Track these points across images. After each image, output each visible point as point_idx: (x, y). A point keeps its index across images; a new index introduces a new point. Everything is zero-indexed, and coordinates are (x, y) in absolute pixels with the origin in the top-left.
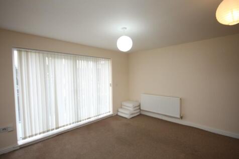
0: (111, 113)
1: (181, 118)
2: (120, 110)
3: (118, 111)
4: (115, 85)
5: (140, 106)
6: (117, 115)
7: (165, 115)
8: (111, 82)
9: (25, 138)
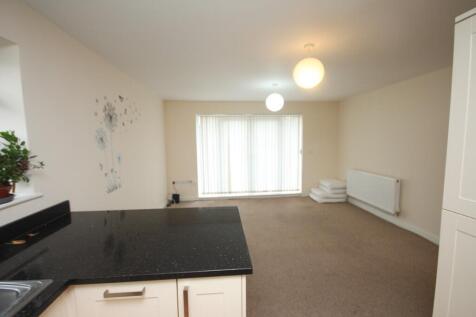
0: (300, 192)
1: (398, 214)
2: (314, 191)
3: (310, 192)
4: (307, 152)
5: (345, 188)
6: (309, 197)
7: (376, 208)
8: (301, 147)
9: (204, 193)
